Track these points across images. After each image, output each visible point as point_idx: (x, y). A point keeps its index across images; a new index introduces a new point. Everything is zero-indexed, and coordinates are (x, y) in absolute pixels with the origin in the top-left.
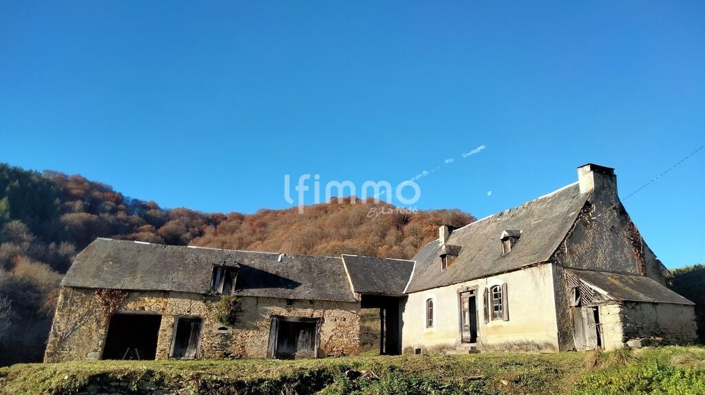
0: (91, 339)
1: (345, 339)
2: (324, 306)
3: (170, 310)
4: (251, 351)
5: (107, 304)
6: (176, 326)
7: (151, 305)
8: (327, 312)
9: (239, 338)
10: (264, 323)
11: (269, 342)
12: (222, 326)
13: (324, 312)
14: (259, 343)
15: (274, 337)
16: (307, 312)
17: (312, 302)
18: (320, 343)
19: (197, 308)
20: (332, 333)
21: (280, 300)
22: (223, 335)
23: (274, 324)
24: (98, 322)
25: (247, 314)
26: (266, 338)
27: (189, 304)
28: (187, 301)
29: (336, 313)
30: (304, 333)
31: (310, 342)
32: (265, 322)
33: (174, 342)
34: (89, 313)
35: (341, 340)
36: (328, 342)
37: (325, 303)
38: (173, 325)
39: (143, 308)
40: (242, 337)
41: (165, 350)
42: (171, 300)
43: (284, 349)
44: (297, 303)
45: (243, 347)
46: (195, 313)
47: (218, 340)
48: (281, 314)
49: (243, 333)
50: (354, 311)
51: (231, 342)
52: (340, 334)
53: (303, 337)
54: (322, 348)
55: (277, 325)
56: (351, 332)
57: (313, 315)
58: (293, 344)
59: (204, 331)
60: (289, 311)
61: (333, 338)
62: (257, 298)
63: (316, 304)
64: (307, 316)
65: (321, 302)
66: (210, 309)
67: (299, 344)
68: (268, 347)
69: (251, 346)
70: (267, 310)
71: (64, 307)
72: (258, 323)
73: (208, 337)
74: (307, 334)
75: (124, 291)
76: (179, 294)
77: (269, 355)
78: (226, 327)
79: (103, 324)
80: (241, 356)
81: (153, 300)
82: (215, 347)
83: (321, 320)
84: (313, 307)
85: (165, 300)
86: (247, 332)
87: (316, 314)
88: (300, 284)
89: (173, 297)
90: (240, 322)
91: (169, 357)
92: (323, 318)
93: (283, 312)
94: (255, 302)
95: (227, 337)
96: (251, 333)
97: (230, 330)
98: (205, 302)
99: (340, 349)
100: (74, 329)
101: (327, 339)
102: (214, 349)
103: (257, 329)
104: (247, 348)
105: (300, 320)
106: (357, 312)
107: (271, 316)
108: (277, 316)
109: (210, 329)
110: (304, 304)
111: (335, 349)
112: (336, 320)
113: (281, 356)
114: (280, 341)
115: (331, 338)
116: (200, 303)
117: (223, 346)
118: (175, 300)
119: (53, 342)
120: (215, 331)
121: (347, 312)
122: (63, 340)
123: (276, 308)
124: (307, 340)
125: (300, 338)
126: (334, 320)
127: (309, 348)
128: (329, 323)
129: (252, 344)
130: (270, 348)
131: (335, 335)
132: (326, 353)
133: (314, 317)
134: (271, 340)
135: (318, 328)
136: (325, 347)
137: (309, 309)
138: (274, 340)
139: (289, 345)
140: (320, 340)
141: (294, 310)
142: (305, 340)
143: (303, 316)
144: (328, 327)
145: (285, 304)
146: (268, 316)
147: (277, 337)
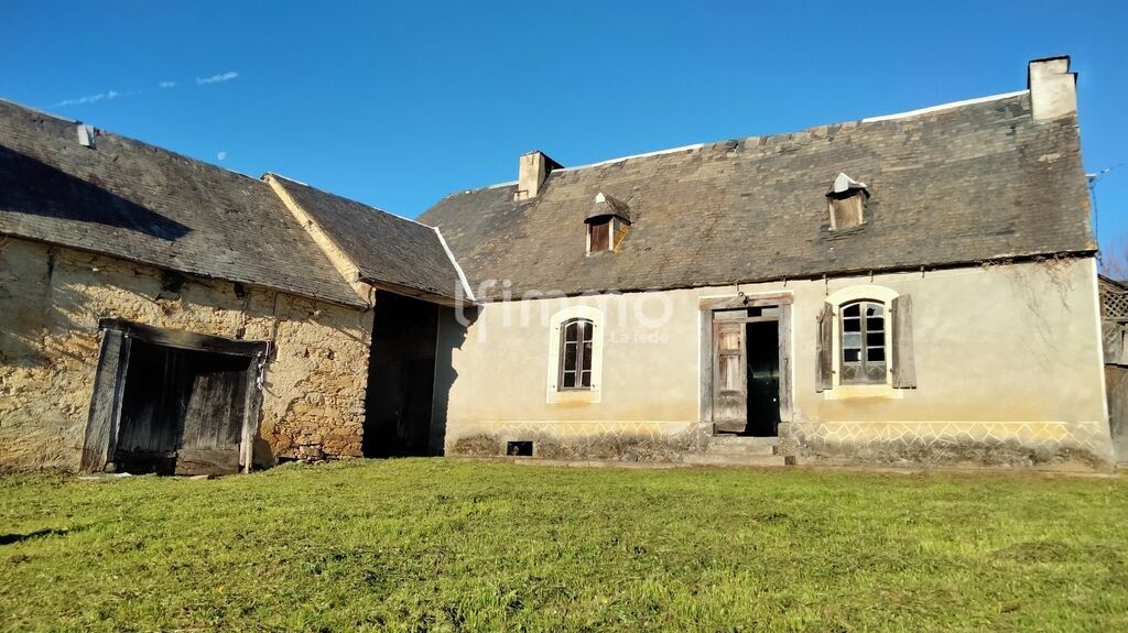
1: (328, 410)
2: (279, 307)
4: (16, 445)
8: (286, 326)
10: (73, 344)
11: (92, 411)
13: (276, 326)
14: (51, 416)
15: (110, 394)
16: (228, 322)
17: (241, 290)
18: (260, 421)
20: (296, 393)
21: (137, 268)
23: (115, 349)
26: (82, 396)
29: (310, 332)
30: (210, 387)
31: (228, 417)
32: (78, 339)
35: (318, 412)
36: (283, 420)
37: (281, 302)
43: (142, 437)
44: (195, 290)
48: (140, 320)
50: (357, 334)
52: (315, 397)
53: (205, 399)
54: (266, 435)
56: (345, 392)
57: (241, 332)
58: (170, 422)
60: (168, 312)
61: (298, 408)
62: (52, 249)
63: (256, 298)
64: (225, 333)
65: (271, 295)
67: (191, 424)
68: (89, 430)
69: (18, 424)
70: (84, 299)
72: (50, 344)
74: (219, 392)
77: (89, 461)
83: (266, 350)
84: (245, 309)
87: (255, 331)
88: (188, 229)
92: (273, 345)
93: (149, 313)
94: (40, 262)
96: (18, 379)
99: (315, 438)
101: (280, 410)
103: (45, 361)
105: (203, 344)
106: (364, 337)
107: (102, 324)
108: (124, 324)
110: (217, 295)
111: (300, 440)
112: (307, 354)
113: (130, 460)
114: (133, 407)
115: (290, 408)
121: (340, 334)
123: (124, 294)
124: (218, 412)
125: (195, 400)
126: (304, 353)
127: (223, 436)
128: (290, 360)
129: (25, 418)
130: (95, 433)
131: (304, 397)
132: (276, 450)
133: (246, 338)
134: (98, 407)
135: (258, 374)
136: (275, 433)
137: (231, 313)
138: (109, 406)
139: (157, 424)
140: (261, 411)
141: (186, 308)
142: (210, 410)
143: (212, 331)
144: (285, 374)
145: (155, 285)
146: (90, 322)
147: (121, 395)
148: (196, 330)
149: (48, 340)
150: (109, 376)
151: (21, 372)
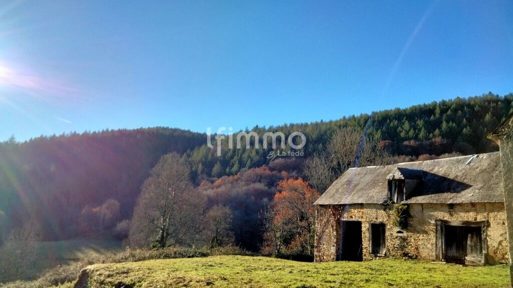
0: (331, 238)
2: (488, 208)
3: (366, 218)
4: (424, 253)
5: (334, 214)
6: (370, 230)
7: (355, 215)
8: (491, 215)
9: (413, 240)
11: (436, 245)
12: (399, 230)
13: (488, 214)
14: (429, 246)
15: (440, 240)
16: (470, 216)
17: (473, 205)
18: (488, 248)
19: (381, 216)
20: (501, 238)
21: (442, 205)
22: (401, 237)
23: (439, 228)
24: (333, 227)
25: (416, 219)
26: (434, 241)
27: (376, 212)
28: (374, 210)
30: (472, 238)
31: (479, 247)
32: (431, 226)
33: (371, 241)
34: (328, 221)
36: (498, 248)
37: (488, 206)
38: (368, 228)
39: (352, 217)
40: (415, 239)
41: (367, 247)
42: (365, 210)
43: (453, 252)
44: (458, 207)
45: (417, 249)
46: (380, 220)
47: (398, 242)
48: (445, 219)
49: (415, 236)
51: (407, 243)
53: (471, 241)
54: (491, 254)
55: (442, 229)
57: (476, 219)
58: (462, 248)
59: (387, 233)
60: (451, 215)
62: (422, 205)
63: (478, 207)
64: (470, 219)
65: (484, 205)
66: (389, 216)
67: (469, 248)
68: (436, 250)
69: (423, 248)
70: (433, 215)
71: (318, 218)
72: (426, 228)
73: (391, 239)
74: (475, 238)
75: (340, 205)
76: (368, 205)
77: (437, 258)
78: (401, 230)
79: (335, 228)
80: (417, 256)
81: (356, 211)
82: (397, 247)
83: (488, 224)
84: (475, 211)
85: (362, 210)
86: (418, 235)
87: (480, 218)
88: (471, 186)
89: (366, 208)
90: (411, 226)
91: (370, 253)
92: (488, 222)
93: (443, 215)
94: (421, 208)
95: (404, 239)
96: (421, 237)
97: (405, 234)
98: (384, 210)
100: (323, 232)
101: (496, 245)
102: (396, 248)
103: (426, 232)
104: (421, 250)
105: (463, 224)
107: (436, 221)
108: (441, 221)
109: (391, 232)
110: (466, 208)
111: (506, 256)
114: (448, 244)
115: (500, 243)
116: (382, 212)
117: (402, 247)
118: (368, 210)
119: (316, 240)
120: (395, 234)
122: (320, 238)
123: (440, 213)
124: (476, 245)
125: (469, 242)
126: (502, 223)
127: (478, 254)
128: (496, 227)
129: (424, 246)
130: (438, 250)
131: (505, 240)
132: (497, 259)
133: (478, 220)
134: (438, 243)
135: (484, 232)
136: (495, 253)
137: (471, 213)
138: (440, 244)
139: (458, 248)
140: (487, 245)
141: (457, 214)
142: (473, 244)
143: (466, 219)
144: (495, 232)
145: (447, 209)
146: (433, 222)
147: (443, 240)
148: (461, 220)
149: (425, 227)
150: (439, 235)
151: (421, 235)
